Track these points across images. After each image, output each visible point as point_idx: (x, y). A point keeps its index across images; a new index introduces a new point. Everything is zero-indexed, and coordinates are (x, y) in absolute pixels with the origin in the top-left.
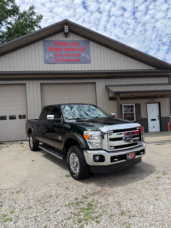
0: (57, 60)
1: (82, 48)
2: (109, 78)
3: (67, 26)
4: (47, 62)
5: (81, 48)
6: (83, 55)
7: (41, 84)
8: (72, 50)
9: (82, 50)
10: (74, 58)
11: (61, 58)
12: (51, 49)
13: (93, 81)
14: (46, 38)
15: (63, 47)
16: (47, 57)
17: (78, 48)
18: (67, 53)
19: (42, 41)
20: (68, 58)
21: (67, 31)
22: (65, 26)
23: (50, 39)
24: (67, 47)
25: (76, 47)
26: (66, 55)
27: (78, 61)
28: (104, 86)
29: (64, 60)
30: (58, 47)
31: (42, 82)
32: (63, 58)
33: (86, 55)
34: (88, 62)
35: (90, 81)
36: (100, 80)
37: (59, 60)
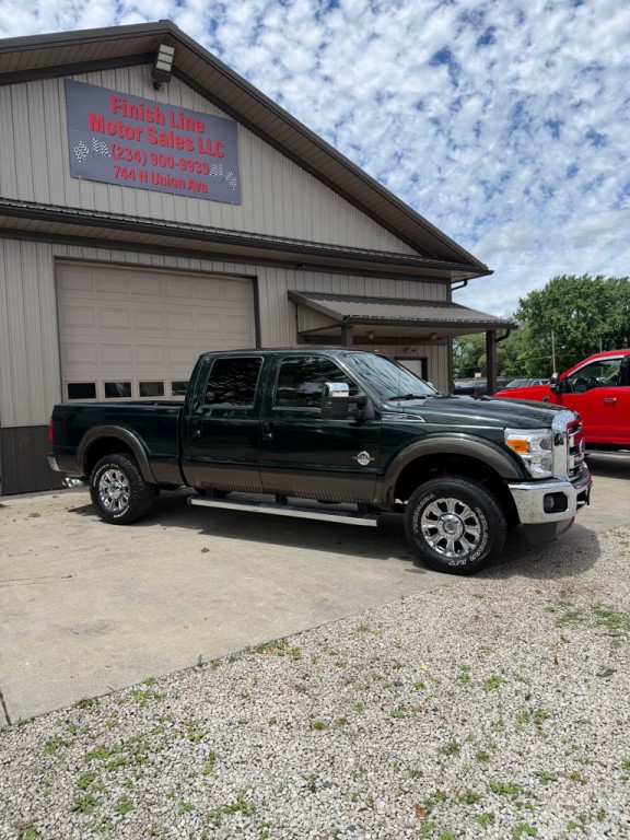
0: (121, 172)
1: (213, 145)
2: (298, 266)
3: (171, 50)
4: (79, 173)
5: (209, 142)
6: (216, 170)
7: (56, 258)
8: (180, 143)
9: (213, 150)
10: (186, 176)
11: (134, 165)
12: (97, 124)
13: (250, 270)
14: (77, 73)
15: (145, 125)
16: (82, 151)
17: (200, 140)
18: (159, 150)
19: (61, 80)
20: (165, 171)
21: (168, 68)
22: (163, 48)
23: (94, 79)
24: (159, 128)
25: (194, 136)
26: (157, 160)
27: (199, 190)
28: (283, 291)
29: (149, 175)
30: (127, 121)
31: (61, 250)
32: (144, 169)
33: (225, 173)
34: (234, 198)
35: (240, 269)
36: (271, 271)
37: (128, 172)
